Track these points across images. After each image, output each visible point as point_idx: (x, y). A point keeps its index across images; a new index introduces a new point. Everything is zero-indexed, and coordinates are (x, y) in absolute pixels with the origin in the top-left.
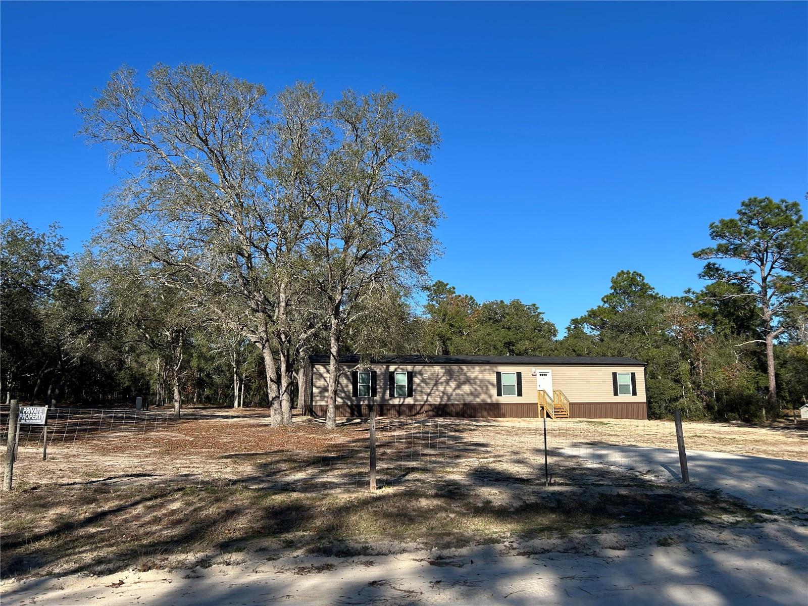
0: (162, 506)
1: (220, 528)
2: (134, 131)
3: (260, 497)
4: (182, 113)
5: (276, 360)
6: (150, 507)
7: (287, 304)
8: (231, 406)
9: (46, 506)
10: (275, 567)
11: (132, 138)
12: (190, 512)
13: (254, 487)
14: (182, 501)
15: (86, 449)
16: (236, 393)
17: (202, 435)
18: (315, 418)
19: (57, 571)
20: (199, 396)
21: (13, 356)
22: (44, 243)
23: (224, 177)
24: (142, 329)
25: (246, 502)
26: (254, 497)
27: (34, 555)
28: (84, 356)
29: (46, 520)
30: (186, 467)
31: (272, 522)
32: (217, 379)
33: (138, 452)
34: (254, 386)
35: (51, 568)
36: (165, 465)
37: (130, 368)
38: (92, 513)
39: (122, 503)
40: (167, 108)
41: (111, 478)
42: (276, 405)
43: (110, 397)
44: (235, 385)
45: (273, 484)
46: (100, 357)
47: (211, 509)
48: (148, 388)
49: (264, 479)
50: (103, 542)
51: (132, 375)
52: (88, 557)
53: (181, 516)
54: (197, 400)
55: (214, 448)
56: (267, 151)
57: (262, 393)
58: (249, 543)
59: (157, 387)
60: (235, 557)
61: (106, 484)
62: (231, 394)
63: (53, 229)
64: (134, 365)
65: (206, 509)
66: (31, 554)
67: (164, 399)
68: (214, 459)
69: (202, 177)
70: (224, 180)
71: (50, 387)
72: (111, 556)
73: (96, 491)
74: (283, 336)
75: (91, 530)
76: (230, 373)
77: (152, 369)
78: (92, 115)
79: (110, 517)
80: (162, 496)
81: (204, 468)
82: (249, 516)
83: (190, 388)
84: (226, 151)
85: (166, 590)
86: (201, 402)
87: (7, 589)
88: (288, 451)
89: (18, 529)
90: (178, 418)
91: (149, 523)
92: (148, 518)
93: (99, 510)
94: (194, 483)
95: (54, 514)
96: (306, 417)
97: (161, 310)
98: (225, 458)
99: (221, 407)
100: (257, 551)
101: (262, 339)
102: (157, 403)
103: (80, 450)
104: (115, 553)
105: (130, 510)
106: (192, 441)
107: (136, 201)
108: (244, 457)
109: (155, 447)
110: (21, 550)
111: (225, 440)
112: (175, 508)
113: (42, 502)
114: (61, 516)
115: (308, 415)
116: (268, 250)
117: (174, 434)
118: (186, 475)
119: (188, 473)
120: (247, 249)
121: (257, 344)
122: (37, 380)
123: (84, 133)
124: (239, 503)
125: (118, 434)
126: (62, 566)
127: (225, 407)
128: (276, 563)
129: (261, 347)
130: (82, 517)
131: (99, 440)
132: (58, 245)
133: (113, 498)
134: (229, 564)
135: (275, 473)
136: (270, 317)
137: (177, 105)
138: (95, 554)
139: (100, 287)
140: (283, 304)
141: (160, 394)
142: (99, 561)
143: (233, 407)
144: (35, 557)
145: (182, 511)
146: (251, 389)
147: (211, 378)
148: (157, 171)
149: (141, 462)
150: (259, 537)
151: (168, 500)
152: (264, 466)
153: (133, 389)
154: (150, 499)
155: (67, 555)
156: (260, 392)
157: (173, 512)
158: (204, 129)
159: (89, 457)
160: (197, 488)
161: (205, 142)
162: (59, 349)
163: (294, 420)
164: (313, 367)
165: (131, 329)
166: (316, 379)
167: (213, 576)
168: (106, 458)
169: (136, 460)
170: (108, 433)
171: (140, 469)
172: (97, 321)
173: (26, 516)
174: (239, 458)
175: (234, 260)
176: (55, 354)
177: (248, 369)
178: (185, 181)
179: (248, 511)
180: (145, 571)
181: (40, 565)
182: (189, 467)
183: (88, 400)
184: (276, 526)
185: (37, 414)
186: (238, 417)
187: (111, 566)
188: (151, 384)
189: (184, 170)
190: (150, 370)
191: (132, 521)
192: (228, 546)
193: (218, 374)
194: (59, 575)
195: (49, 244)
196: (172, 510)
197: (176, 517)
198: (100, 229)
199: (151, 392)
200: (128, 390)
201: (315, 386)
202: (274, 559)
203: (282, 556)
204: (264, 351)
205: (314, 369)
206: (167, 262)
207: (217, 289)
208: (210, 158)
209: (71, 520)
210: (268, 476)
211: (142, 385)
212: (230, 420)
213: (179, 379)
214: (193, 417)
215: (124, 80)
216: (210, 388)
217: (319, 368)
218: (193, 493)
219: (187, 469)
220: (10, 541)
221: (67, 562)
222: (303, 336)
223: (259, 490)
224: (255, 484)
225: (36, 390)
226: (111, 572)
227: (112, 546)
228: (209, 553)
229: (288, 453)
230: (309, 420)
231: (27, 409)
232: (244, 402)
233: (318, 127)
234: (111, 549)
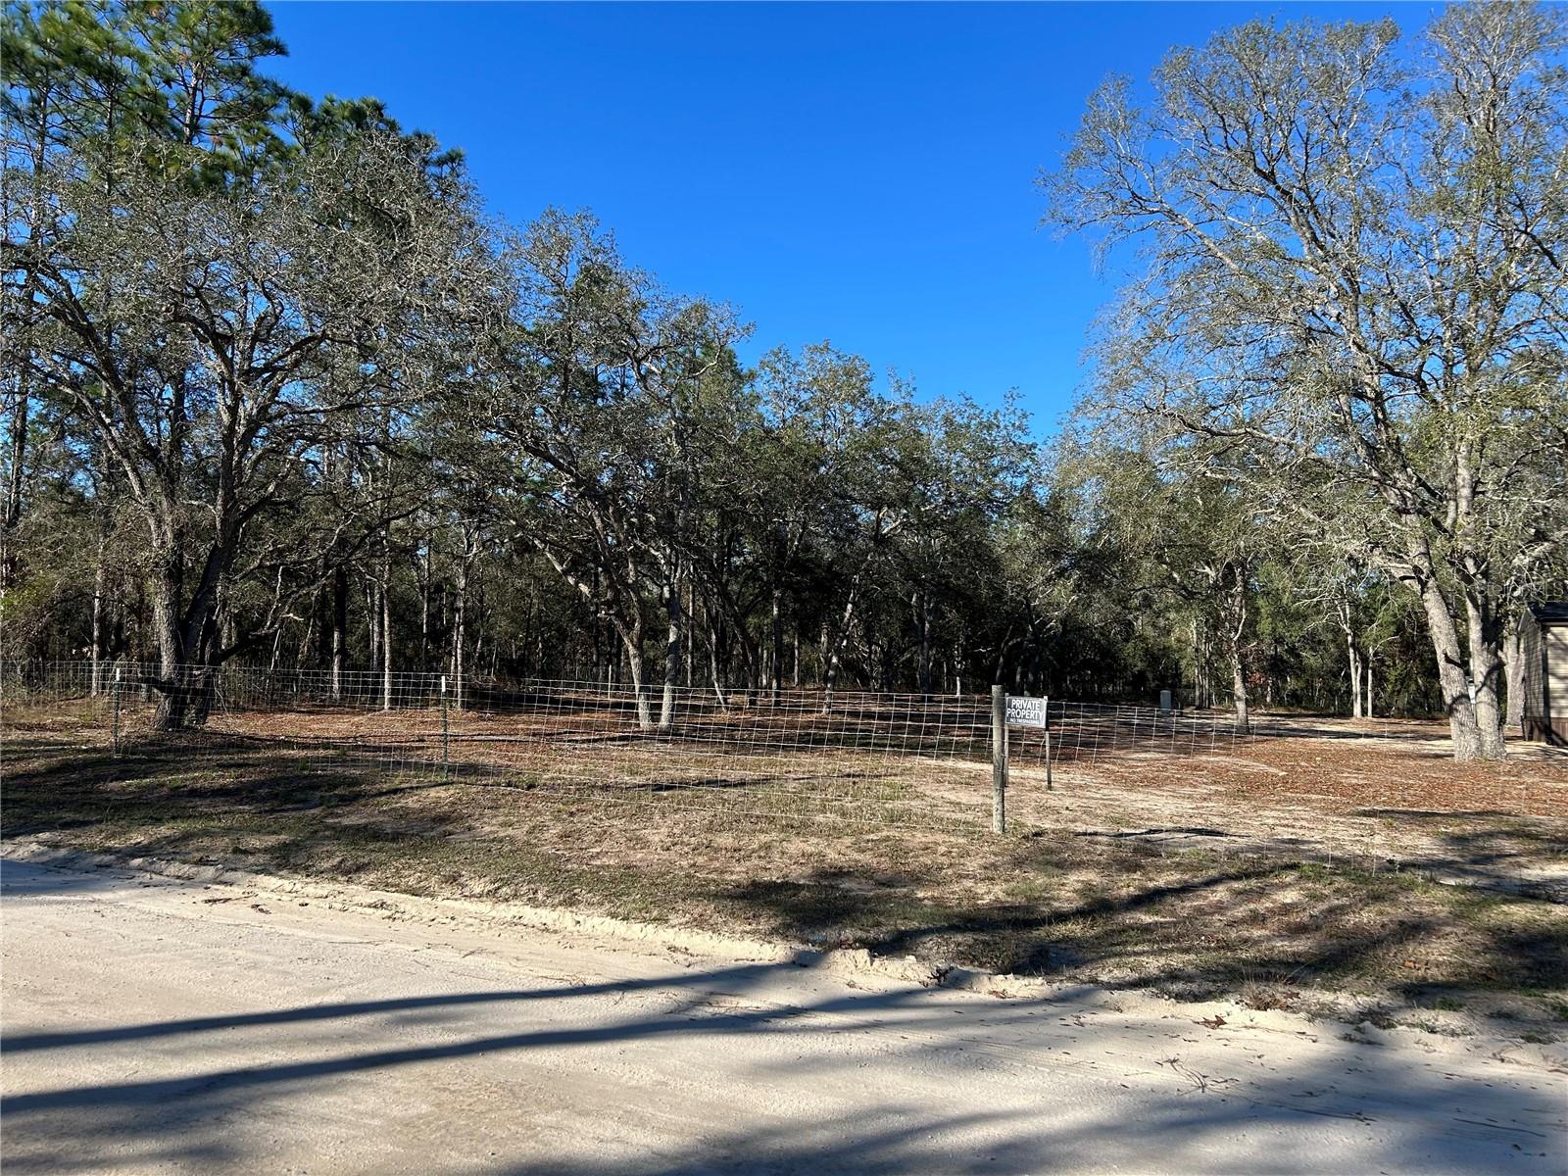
0: (1261, 893)
1: (1391, 954)
2: (1133, 193)
3: (1473, 904)
4: (1223, 133)
5: (1457, 616)
6: (1240, 893)
7: (1475, 493)
8: (1346, 713)
9: (1063, 866)
10: (1545, 1058)
11: (1130, 208)
12: (1321, 913)
13: (1452, 882)
14: (1301, 889)
15: (1096, 778)
16: (1356, 687)
17: (1301, 767)
18: (1558, 746)
19: (1104, 977)
20: (1277, 691)
21: (963, 617)
22: (998, 427)
23: (1315, 239)
24: (1166, 563)
25: (1443, 911)
26: (1460, 903)
27: (1063, 946)
28: (1068, 615)
29: (1068, 889)
30: (1287, 826)
31: (1513, 961)
32: (1309, 657)
33: (1188, 790)
34: (1392, 675)
35: (1094, 972)
36: (1244, 818)
37: (1143, 639)
38: (1140, 889)
39: (1187, 877)
40: (1190, 130)
41: (1155, 832)
42: (1461, 713)
43: (1110, 689)
44: (1353, 670)
45: (1493, 881)
46: (1094, 618)
47: (1365, 915)
48: (1178, 675)
49: (1467, 867)
50: (1168, 942)
51: (1147, 649)
52: (1153, 965)
53: (1304, 917)
54: (1272, 700)
55: (1334, 794)
56: (1404, 162)
57: (1413, 687)
58: (1468, 996)
59: (1193, 673)
60: (1444, 1018)
61: (1148, 841)
62: (1343, 689)
63: (1010, 400)
64: (1150, 632)
65: (1354, 912)
66: (1057, 942)
67: (1210, 695)
68: (1340, 815)
69: (1268, 252)
70: (1313, 245)
71: (1019, 669)
72: (1190, 969)
73: (1136, 850)
74: (1470, 563)
75: (1143, 917)
76: (1338, 646)
77: (1183, 638)
78: (1062, 183)
79: (1170, 899)
80: (1259, 875)
81: (1324, 831)
82: (1452, 939)
83: (1258, 676)
84: (1315, 184)
85: (1309, 1054)
86: (1281, 704)
87: (1035, 993)
88: (1509, 814)
89: (1028, 899)
90: (1246, 730)
91: (1243, 921)
92: (1240, 912)
93: (1151, 885)
94: (1313, 858)
95: (1078, 881)
96: (1532, 743)
97: (1200, 525)
98: (1365, 815)
99: (1322, 714)
100: (1491, 1016)
101: (1417, 570)
102: (1197, 703)
103: (1088, 779)
104: (1197, 967)
105: (1203, 893)
106: (1283, 777)
107: (1144, 323)
108: (1406, 817)
109: (1215, 783)
110: (1039, 933)
111: (1354, 781)
112: (1288, 901)
113: (1055, 858)
114: (1088, 888)
115: (1539, 740)
116: (1425, 377)
117: (1245, 763)
118: (1291, 841)
119: (1294, 837)
120: (1373, 381)
121: (1407, 582)
122: (998, 658)
123: (1050, 221)
124: (1426, 910)
125: (1143, 755)
126: (1110, 971)
127: (1332, 716)
128: (1548, 1049)
129: (1417, 587)
130: (1124, 892)
131: (1114, 764)
132: (1019, 427)
133: (1168, 868)
134: (1433, 1031)
135: (1488, 859)
136: (1437, 523)
137: (1211, 119)
138: (1162, 961)
139: (1090, 492)
140: (1466, 492)
141: (1202, 686)
142: (1173, 976)
143: (1352, 715)
144: (1065, 949)
145: (1304, 909)
146: (1387, 680)
147: (1298, 656)
148: (1177, 259)
149: (1198, 808)
150: (1490, 988)
151: (1272, 885)
152: (1460, 840)
153: (1150, 676)
154: (1237, 878)
155: (1116, 955)
156: (1409, 686)
157: (1286, 909)
158: (1266, 151)
159: (1106, 792)
160: (1325, 868)
161: (1270, 177)
162: (1028, 605)
163: (1509, 748)
164: (1545, 630)
165: (1147, 564)
166: (1557, 657)
167: (1401, 1047)
168: (1133, 796)
169: (1187, 804)
170: (1124, 751)
171: (1200, 821)
172: (1085, 555)
173: (1036, 878)
174: (1397, 819)
175: (1345, 408)
176: (1023, 615)
177: (1377, 637)
178: (1234, 266)
179: (1448, 929)
180: (1259, 1008)
181: (1077, 964)
182: (1293, 827)
183: (1076, 693)
184: (1525, 972)
185: (1032, 711)
186: (1367, 736)
187: (1194, 987)
188: (1183, 667)
189: (1232, 244)
190: (1178, 640)
191: (1212, 914)
192: (1421, 994)
193: (1312, 649)
194: (1111, 987)
195: (1006, 427)
196: (1285, 905)
197: (1294, 918)
198: (1085, 388)
199: (1184, 682)
200: (1141, 677)
201: (1554, 675)
202: (1540, 1041)
203: (1557, 1036)
204: (1426, 596)
205: (1549, 636)
206: (1209, 431)
207: (1311, 474)
208: (1281, 208)
209: (1106, 895)
210: (1474, 862)
211: (1166, 668)
212: (1352, 742)
213: (1243, 657)
214: (1274, 732)
215: (1110, 104)
216: (1298, 677)
217: (1562, 634)
218: (1319, 877)
219: (1291, 830)
220: (1019, 915)
221: (1119, 966)
222: (1521, 561)
223: (1465, 889)
224: (1450, 875)
225: (998, 674)
226: (1197, 998)
227: (1187, 951)
228: (1380, 998)
229: (1512, 819)
230: (1545, 751)
231: (1017, 701)
232: (1374, 707)
233: (1535, 72)
234: (1187, 957)
